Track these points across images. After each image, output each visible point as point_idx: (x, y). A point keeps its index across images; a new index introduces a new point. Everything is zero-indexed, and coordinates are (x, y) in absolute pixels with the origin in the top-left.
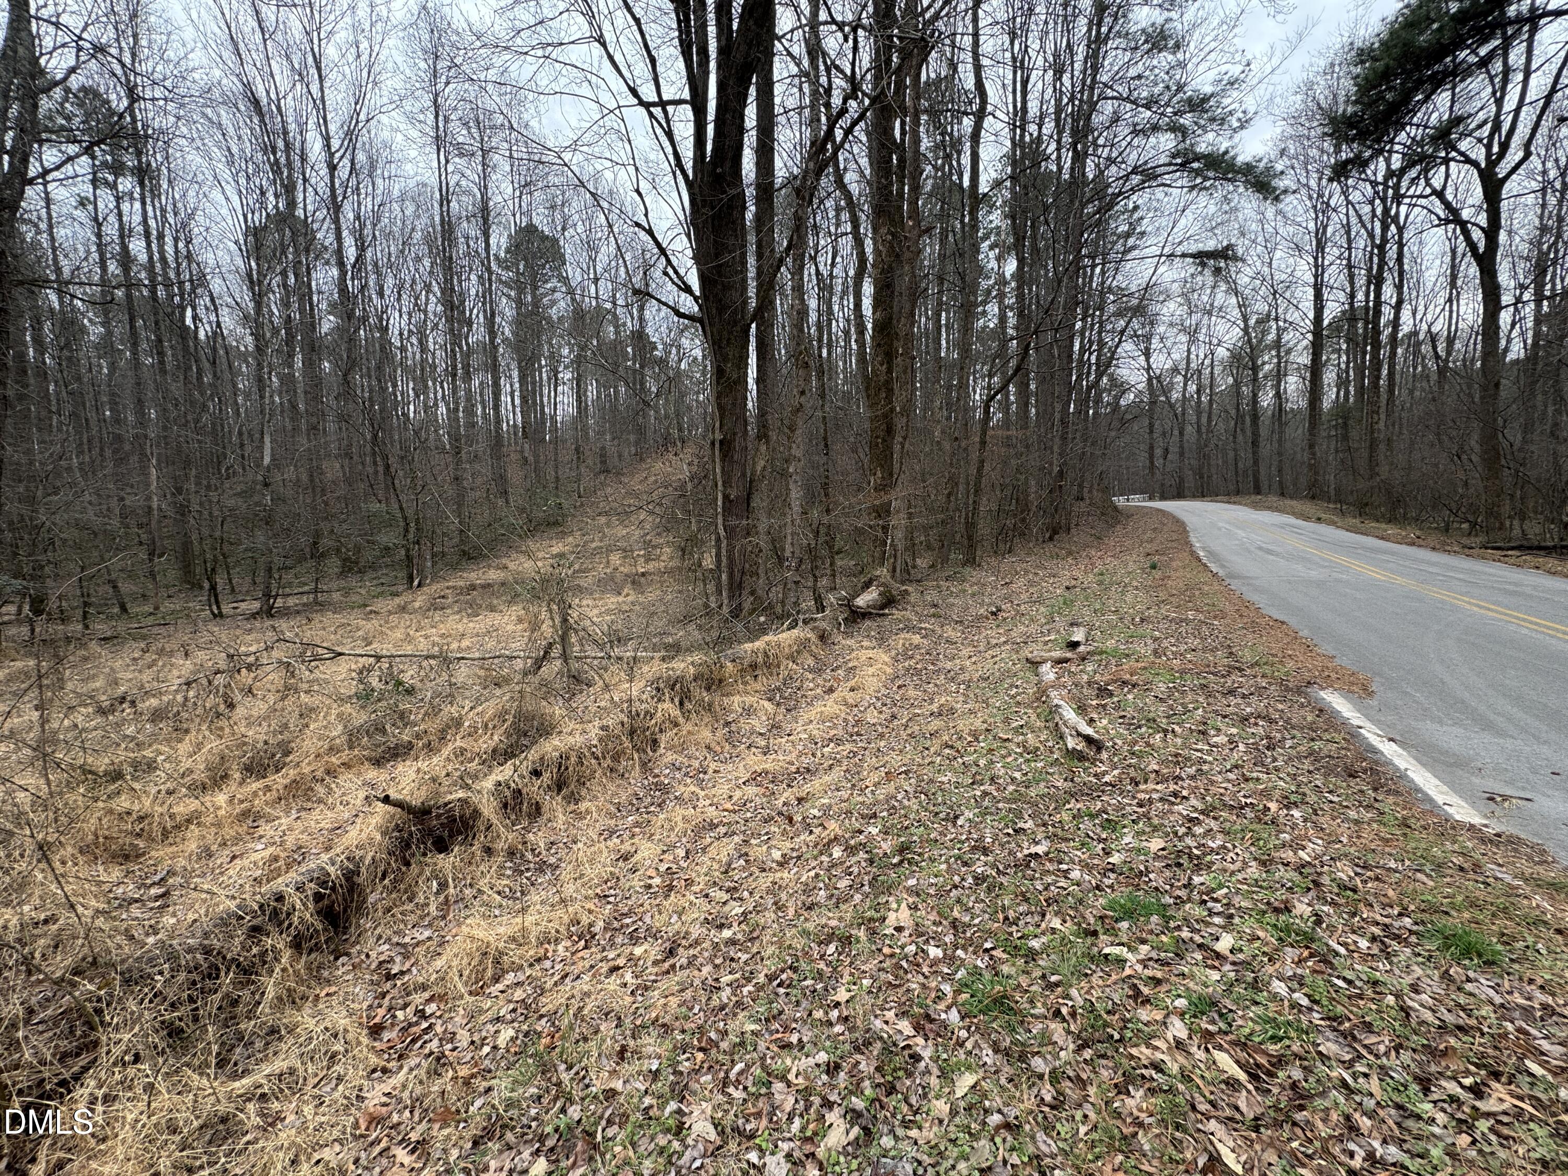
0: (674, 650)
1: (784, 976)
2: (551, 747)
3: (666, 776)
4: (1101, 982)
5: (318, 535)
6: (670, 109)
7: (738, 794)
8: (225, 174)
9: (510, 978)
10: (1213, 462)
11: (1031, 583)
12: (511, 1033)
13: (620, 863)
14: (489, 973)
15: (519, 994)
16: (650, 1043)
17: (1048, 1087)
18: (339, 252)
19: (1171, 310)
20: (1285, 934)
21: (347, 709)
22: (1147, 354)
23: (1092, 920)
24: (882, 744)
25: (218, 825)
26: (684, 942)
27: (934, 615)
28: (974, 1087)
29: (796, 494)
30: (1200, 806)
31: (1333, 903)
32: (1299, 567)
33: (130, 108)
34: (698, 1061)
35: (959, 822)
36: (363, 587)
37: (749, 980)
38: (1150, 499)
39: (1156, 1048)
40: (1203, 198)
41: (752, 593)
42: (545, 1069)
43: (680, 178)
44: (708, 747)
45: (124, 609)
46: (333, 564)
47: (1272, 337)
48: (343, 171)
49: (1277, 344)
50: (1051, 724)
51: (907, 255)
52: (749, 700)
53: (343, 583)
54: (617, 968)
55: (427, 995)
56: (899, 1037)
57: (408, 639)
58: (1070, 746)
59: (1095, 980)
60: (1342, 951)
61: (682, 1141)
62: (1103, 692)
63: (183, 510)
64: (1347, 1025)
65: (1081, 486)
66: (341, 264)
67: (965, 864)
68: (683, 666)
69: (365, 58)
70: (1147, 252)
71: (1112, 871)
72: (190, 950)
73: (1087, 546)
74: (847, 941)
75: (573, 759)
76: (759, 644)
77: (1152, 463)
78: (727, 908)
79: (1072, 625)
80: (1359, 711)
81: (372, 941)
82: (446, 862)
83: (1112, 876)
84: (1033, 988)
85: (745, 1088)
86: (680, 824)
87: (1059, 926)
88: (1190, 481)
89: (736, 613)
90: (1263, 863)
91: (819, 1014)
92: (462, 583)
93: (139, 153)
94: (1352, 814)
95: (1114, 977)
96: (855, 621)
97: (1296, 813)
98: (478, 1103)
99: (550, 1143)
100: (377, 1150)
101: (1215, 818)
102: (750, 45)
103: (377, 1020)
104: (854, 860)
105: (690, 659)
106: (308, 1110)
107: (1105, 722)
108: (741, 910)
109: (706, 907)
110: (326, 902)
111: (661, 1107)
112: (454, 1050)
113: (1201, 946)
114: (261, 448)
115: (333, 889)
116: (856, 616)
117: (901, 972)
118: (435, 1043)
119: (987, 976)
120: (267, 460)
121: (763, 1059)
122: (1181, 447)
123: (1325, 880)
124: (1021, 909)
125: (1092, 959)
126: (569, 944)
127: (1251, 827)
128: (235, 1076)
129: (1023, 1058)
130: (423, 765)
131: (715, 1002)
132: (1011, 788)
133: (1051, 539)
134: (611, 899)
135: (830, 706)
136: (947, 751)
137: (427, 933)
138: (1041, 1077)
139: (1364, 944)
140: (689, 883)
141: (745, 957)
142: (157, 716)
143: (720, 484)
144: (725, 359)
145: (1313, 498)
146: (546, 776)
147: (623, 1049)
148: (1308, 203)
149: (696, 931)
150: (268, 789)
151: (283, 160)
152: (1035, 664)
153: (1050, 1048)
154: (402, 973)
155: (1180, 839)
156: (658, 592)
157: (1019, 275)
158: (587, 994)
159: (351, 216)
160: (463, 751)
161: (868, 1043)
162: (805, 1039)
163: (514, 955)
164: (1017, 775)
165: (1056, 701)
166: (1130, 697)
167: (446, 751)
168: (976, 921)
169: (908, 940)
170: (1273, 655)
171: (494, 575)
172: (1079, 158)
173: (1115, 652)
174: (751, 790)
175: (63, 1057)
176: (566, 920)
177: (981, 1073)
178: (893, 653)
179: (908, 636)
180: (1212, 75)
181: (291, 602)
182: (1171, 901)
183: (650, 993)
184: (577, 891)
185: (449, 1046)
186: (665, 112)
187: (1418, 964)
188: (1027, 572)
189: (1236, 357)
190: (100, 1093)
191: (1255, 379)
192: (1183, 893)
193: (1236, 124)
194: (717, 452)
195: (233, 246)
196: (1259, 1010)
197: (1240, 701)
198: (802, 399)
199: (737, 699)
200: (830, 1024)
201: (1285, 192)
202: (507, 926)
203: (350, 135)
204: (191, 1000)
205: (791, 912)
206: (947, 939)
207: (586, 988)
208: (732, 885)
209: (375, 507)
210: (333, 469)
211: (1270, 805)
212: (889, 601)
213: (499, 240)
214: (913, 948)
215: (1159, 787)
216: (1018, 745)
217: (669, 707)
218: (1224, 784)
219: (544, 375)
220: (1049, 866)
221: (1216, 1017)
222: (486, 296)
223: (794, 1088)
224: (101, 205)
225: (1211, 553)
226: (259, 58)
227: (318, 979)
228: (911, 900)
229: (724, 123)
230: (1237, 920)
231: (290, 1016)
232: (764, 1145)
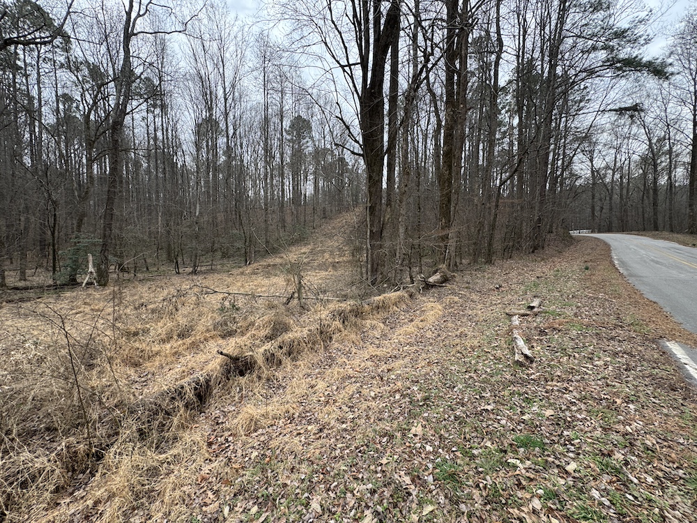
0: (345, 298)
1: (362, 448)
2: (288, 337)
3: (334, 353)
4: (503, 475)
5: (214, 243)
6: (352, 67)
7: (363, 364)
8: (190, 105)
9: (260, 431)
10: (629, 214)
11: (520, 274)
12: (257, 454)
13: (310, 389)
14: (252, 428)
15: (262, 438)
16: (304, 468)
17: (466, 518)
18: (227, 131)
19: (604, 138)
20: (605, 468)
21: (215, 315)
22: (591, 161)
23: (506, 445)
24: (430, 348)
25: (166, 357)
26: (327, 427)
27: (467, 288)
28: (432, 512)
29: (402, 230)
30: (578, 396)
31: (638, 456)
32: (674, 272)
33: (160, 84)
34: (321, 478)
35: (455, 390)
36: (229, 263)
37: (348, 447)
38: (592, 232)
39: (523, 511)
40: (623, 82)
41: (382, 274)
42: (263, 470)
43: (356, 95)
44: (353, 342)
45: (147, 269)
46: (219, 254)
47: (667, 147)
48: (230, 101)
49: (670, 152)
50: (510, 347)
51: (460, 121)
52: (374, 322)
53: (221, 262)
54: (300, 434)
55: (230, 433)
56: (403, 483)
57: (242, 286)
58: (516, 359)
59: (501, 474)
60: (636, 481)
61: (307, 510)
62: (542, 333)
63: (168, 232)
64: (628, 519)
65: (551, 226)
66: (228, 137)
67: (453, 410)
68: (347, 306)
69: (239, 56)
70: (591, 110)
71: (523, 423)
72: (151, 403)
73: (552, 256)
74: (392, 437)
75: (296, 343)
76: (381, 297)
77: (593, 214)
78: (347, 415)
79: (535, 297)
80: (688, 355)
81: (213, 408)
82: (242, 380)
83: (523, 425)
84: (471, 473)
85: (336, 493)
86: (336, 375)
87: (490, 446)
88: (615, 222)
89: (373, 283)
90: (604, 429)
91: (372, 467)
92: (265, 264)
93: (162, 100)
94: (665, 411)
95: (510, 474)
96: (428, 289)
97: (631, 406)
98: (239, 479)
99: (260, 500)
100: (202, 490)
101: (585, 403)
102: (388, 36)
103: (211, 440)
104: (404, 401)
105: (349, 303)
106: (182, 470)
107: (539, 348)
108: (352, 416)
109: (339, 413)
110: (198, 391)
111: (302, 494)
112: (236, 456)
113: (558, 466)
114: (195, 209)
115: (201, 386)
116: (428, 286)
117: (412, 455)
118: (229, 453)
119: (449, 463)
120: (197, 214)
121: (346, 482)
122: (611, 206)
123: (638, 443)
124: (473, 435)
125: (501, 464)
126: (284, 421)
127: (603, 410)
128: (160, 453)
129: (457, 503)
130: (238, 340)
131: (333, 455)
132: (484, 376)
133: (533, 252)
134: (304, 404)
135: (410, 328)
136: (458, 355)
137: (233, 408)
138: (463, 513)
139: (650, 479)
140: (335, 401)
141: (349, 437)
142: (153, 311)
143: (369, 225)
144: (373, 171)
145: (692, 233)
146: (285, 349)
147: (293, 468)
148: (690, 77)
149: (333, 423)
150: (184, 344)
151: (209, 98)
152: (510, 316)
153: (471, 501)
154: (222, 423)
155: (563, 411)
156: (343, 271)
157: (520, 124)
158: (287, 443)
159: (232, 117)
160: (254, 335)
161: (389, 484)
162: (365, 477)
163: (263, 422)
164: (488, 370)
165: (515, 336)
166: (556, 336)
167: (248, 335)
168: (451, 437)
169: (419, 441)
170: (643, 320)
171: (278, 261)
172: (553, 67)
173: (553, 313)
174: (369, 363)
175: (109, 436)
176: (284, 411)
177: (436, 506)
178: (444, 305)
179: (452, 297)
180: (630, 18)
181: (203, 268)
182: (548, 442)
183: (310, 447)
184: (291, 399)
185: (234, 455)
186: (351, 69)
187: (679, 495)
188: (518, 268)
189: (644, 159)
190: (118, 451)
191: (655, 170)
192: (556, 439)
193: (642, 42)
194: (368, 212)
195: (191, 132)
196: (580, 502)
197: (617, 343)
198: (406, 189)
199: (368, 321)
200: (376, 472)
201: (672, 74)
202: (262, 410)
203: (233, 86)
204: (149, 421)
205: (372, 420)
206: (436, 444)
207: (287, 440)
208: (352, 405)
209: (235, 231)
210: (221, 217)
211: (617, 400)
212: (445, 280)
213: (287, 123)
214: (419, 445)
215: (558, 384)
216: (492, 355)
217: (338, 324)
218: (594, 387)
219: (302, 177)
220: (492, 416)
221: (557, 502)
222: (281, 146)
223: (355, 498)
224: (149, 120)
225: (623, 263)
226: (203, 60)
227: (193, 420)
228: (424, 423)
229: (376, 71)
230: (581, 456)
231: (180, 433)
232: (337, 518)
